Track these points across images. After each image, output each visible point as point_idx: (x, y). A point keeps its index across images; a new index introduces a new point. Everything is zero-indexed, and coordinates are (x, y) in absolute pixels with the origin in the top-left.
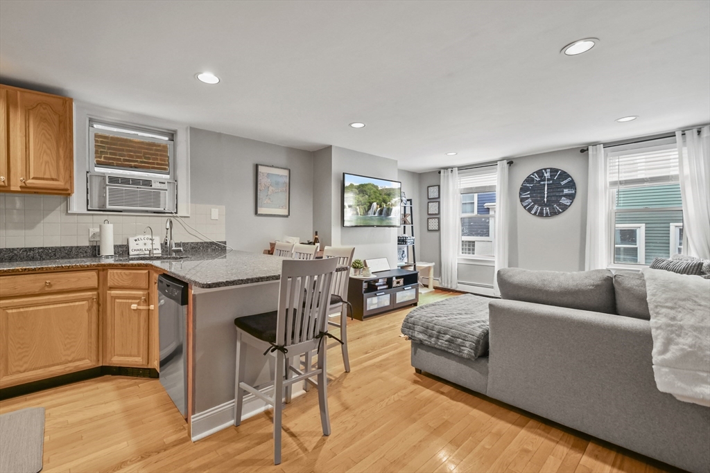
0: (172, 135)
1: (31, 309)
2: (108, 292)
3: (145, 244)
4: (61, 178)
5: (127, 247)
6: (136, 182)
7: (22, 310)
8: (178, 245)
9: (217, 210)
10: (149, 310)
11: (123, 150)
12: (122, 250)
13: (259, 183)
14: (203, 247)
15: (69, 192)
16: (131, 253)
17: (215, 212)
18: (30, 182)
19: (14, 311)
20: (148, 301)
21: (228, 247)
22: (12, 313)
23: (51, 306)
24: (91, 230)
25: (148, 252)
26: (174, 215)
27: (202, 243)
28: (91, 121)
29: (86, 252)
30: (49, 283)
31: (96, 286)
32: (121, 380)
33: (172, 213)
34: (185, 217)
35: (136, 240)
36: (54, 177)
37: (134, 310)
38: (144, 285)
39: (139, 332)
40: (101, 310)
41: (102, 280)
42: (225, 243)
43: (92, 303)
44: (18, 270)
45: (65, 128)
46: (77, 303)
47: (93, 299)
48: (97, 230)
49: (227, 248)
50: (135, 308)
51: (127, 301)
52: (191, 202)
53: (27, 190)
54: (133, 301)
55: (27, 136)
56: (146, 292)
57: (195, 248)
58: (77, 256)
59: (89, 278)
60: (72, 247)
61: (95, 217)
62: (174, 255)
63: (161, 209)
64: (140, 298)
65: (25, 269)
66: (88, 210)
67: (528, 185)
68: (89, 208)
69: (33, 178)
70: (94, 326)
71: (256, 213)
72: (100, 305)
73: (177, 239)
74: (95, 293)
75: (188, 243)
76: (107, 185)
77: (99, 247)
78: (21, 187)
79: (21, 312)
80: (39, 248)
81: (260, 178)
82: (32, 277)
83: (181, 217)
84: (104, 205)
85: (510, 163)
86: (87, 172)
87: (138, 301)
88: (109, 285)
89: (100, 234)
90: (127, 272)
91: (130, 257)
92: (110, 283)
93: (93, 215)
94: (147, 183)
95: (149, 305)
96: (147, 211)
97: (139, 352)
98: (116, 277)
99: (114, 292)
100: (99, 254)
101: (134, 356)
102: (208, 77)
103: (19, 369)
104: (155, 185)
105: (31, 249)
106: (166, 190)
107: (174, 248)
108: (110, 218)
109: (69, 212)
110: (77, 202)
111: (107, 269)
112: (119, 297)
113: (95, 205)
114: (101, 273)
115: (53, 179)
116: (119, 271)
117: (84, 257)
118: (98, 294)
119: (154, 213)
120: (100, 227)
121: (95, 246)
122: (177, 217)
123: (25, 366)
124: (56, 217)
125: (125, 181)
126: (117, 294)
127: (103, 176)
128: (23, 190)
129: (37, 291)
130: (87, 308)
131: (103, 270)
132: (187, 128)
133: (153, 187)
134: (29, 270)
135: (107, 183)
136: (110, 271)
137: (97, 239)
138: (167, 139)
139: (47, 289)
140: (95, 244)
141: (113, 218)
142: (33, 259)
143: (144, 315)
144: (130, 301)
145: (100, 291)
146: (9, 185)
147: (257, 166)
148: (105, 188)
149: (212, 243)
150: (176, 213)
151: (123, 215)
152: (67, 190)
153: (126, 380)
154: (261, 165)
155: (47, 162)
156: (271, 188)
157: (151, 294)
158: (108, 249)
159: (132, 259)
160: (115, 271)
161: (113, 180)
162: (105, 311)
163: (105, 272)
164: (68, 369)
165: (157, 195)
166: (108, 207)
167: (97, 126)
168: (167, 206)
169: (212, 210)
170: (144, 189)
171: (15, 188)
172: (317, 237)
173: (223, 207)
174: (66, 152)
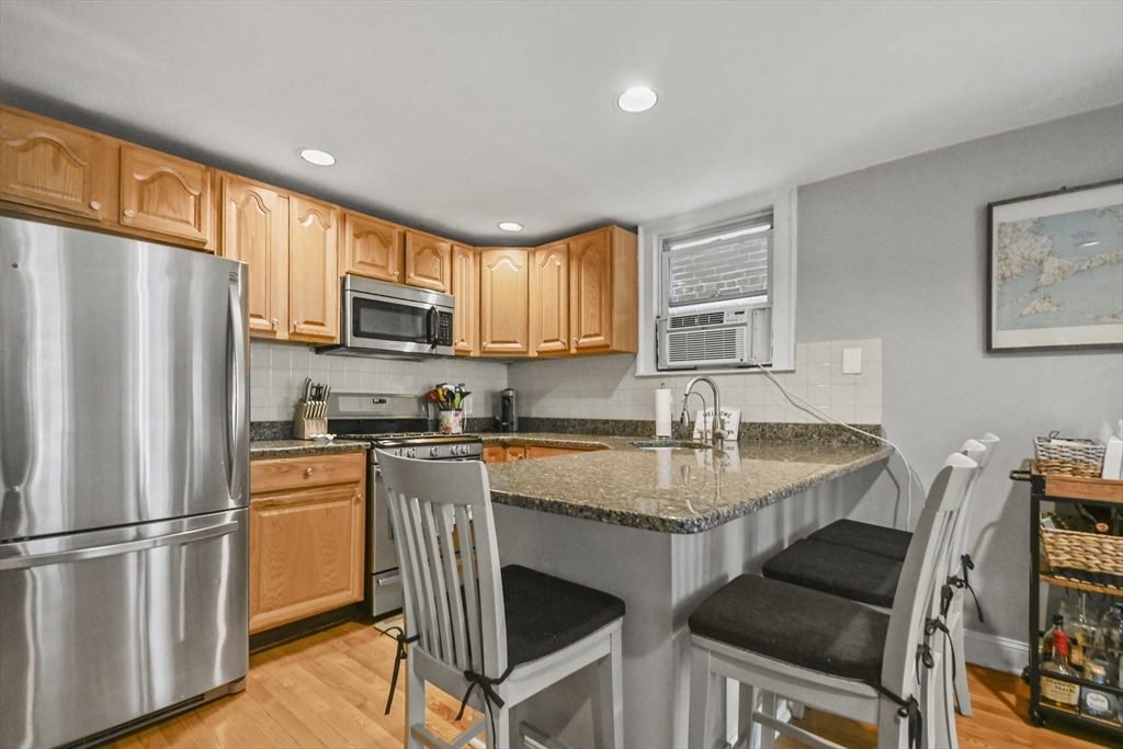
0: (768, 217)
4: (603, 334)
5: (693, 425)
6: (704, 319)
9: (857, 350)
14: (820, 436)
18: (582, 340)
26: (762, 369)
27: (818, 426)
28: (666, 243)
33: (757, 366)
34: (786, 372)
35: (705, 415)
42: (877, 429)
49: (882, 444)
52: (798, 341)
53: (585, 352)
55: (579, 289)
57: (802, 435)
60: (638, 421)
63: (737, 360)
66: (658, 370)
68: (660, 368)
69: (585, 337)
71: (989, 349)
75: (787, 425)
76: (668, 332)
78: (577, 349)
80: (613, 420)
83: (777, 372)
86: (658, 317)
94: (717, 317)
96: (730, 366)
104: (728, 319)
105: (606, 422)
106: (745, 324)
108: (677, 381)
109: (637, 375)
110: (644, 364)
113: (666, 363)
115: (597, 335)
119: (738, 367)
121: (649, 421)
124: (627, 382)
125: (690, 320)
128: (581, 351)
132: (790, 194)
133: (725, 323)
135: (668, 329)
138: (766, 227)
140: (652, 419)
146: (570, 348)
147: (989, 211)
149: (839, 427)
150: (770, 366)
151: (694, 375)
155: (593, 315)
156: (1051, 265)
161: (676, 322)
165: (731, 336)
166: (670, 364)
167: (676, 247)
168: (745, 355)
169: (846, 351)
170: (713, 328)
171: (573, 351)
173: (876, 344)
174: (606, 298)
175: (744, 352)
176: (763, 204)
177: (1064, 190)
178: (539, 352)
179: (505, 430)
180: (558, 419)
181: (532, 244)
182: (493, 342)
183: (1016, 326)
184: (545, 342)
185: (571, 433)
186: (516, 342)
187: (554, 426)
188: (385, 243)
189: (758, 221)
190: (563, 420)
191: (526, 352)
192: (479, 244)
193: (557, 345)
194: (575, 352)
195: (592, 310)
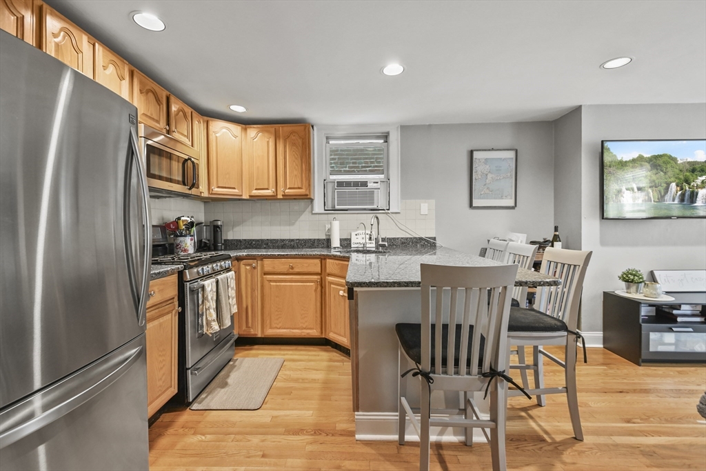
0: (386, 137)
1: (283, 284)
2: (327, 277)
3: (362, 238)
4: (304, 187)
5: (350, 240)
6: (356, 184)
7: (278, 284)
8: (383, 240)
9: (427, 204)
11: (360, 159)
12: (346, 243)
13: (474, 170)
14: (412, 243)
15: (312, 197)
16: (352, 246)
17: (425, 207)
18: (287, 191)
19: (274, 284)
21: (438, 243)
23: (293, 284)
24: (327, 226)
26: (387, 211)
27: (411, 238)
28: (328, 139)
29: (323, 244)
30: (292, 266)
31: (320, 271)
32: (335, 354)
33: (384, 210)
34: (396, 213)
35: (356, 235)
36: (300, 186)
37: (341, 295)
39: (345, 316)
40: (323, 291)
41: (323, 267)
42: (435, 239)
43: (318, 284)
45: (306, 148)
46: (308, 284)
47: (318, 282)
48: (329, 226)
49: (437, 245)
52: (401, 198)
53: (287, 198)
54: (341, 288)
55: (285, 158)
57: (405, 243)
58: (317, 247)
59: (316, 265)
61: (329, 215)
62: (381, 249)
63: (375, 207)
68: (326, 209)
69: (289, 188)
70: (319, 304)
71: (471, 205)
72: (322, 285)
73: (383, 235)
74: (319, 277)
75: (398, 238)
76: (336, 189)
77: (330, 239)
78: (283, 195)
80: (297, 240)
81: (475, 165)
83: (392, 213)
84: (334, 205)
86: (325, 180)
87: (344, 288)
89: (329, 230)
90: (339, 262)
91: (352, 249)
92: (328, 271)
93: (327, 214)
94: (364, 184)
96: (364, 209)
97: (345, 333)
98: (331, 266)
99: (330, 278)
100: (330, 246)
101: (342, 336)
102: (393, 69)
103: (276, 325)
104: (370, 185)
105: (293, 240)
106: (379, 189)
107: (381, 243)
108: (337, 216)
109: (313, 212)
110: (318, 206)
112: (333, 284)
113: (329, 206)
114: (324, 261)
115: (299, 188)
116: (333, 261)
117: (322, 248)
118: (321, 278)
119: (372, 210)
120: (331, 223)
121: (328, 239)
122: (388, 214)
123: (280, 325)
124: (306, 216)
125: (348, 184)
126: (332, 280)
127: (334, 182)
128: (284, 197)
129: (285, 270)
130: (314, 288)
131: (325, 259)
132: (397, 127)
133: (368, 187)
134: (281, 255)
135: (336, 187)
136: (328, 260)
137: (330, 233)
138: (382, 141)
139: (290, 270)
141: (339, 216)
142: (293, 247)
144: (339, 287)
145: (323, 276)
146: (277, 195)
147: (472, 152)
149: (421, 239)
150: (389, 210)
151: (347, 213)
152: (310, 195)
153: (338, 355)
154: (477, 150)
155: (296, 176)
156: (490, 176)
158: (336, 243)
160: (330, 260)
161: (340, 184)
162: (325, 293)
164: (303, 334)
165: (372, 194)
166: (337, 207)
167: (331, 142)
168: (379, 205)
169: (422, 205)
170: (362, 189)
171: (280, 196)
172: (557, 233)
173: (433, 202)
174: (306, 166)
175: (380, 202)
176: (385, 130)
177: (493, 149)
178: (250, 196)
179: (216, 249)
180: (253, 240)
181: (244, 123)
182: (218, 187)
183: (479, 198)
185: (265, 248)
186: (234, 188)
187: (250, 245)
188: (158, 101)
189: (378, 137)
190: (258, 240)
191: (242, 195)
192: (209, 115)
193: (268, 192)
194: (282, 197)
195: (295, 173)
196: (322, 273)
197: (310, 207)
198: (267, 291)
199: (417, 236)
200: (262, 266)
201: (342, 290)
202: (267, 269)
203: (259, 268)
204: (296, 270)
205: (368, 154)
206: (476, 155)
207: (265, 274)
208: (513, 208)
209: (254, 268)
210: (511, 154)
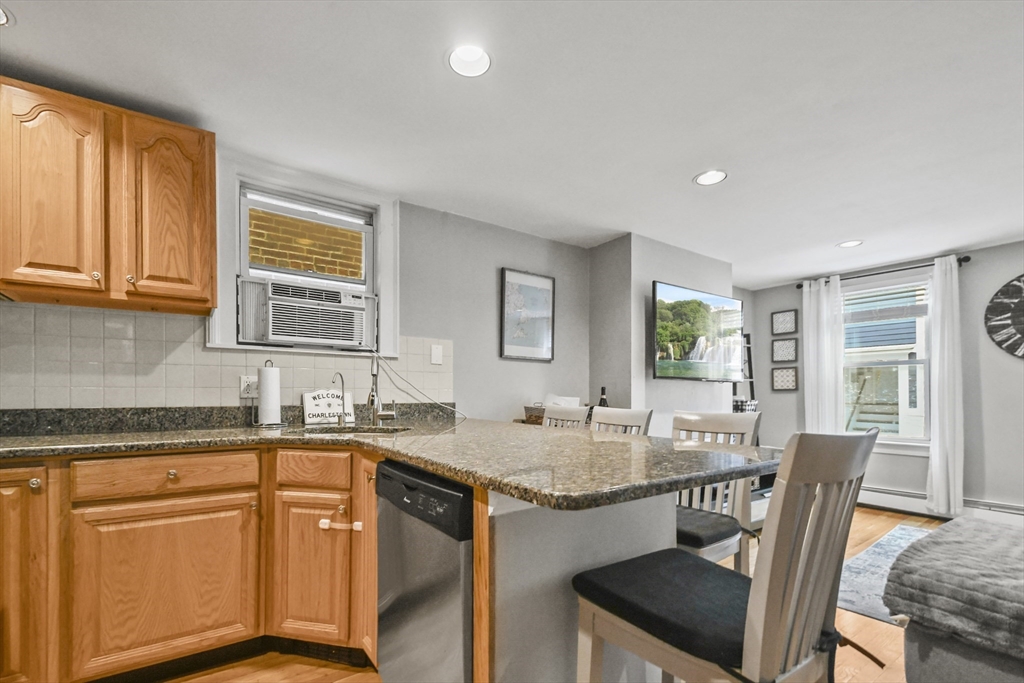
0: (370, 216)
1: (142, 525)
2: (278, 493)
3: (329, 405)
4: (196, 279)
5: (301, 409)
6: (317, 294)
7: (125, 527)
8: (387, 407)
9: (440, 347)
10: (351, 530)
12: (294, 415)
13: (506, 301)
14: (419, 413)
15: (209, 305)
16: (308, 420)
17: (439, 350)
18: (142, 283)
19: (112, 528)
20: (350, 514)
21: (459, 413)
22: (108, 533)
23: (178, 520)
24: (244, 378)
25: (336, 419)
26: (374, 354)
27: (416, 405)
29: (235, 418)
30: (175, 475)
31: (257, 481)
33: (371, 351)
34: (391, 358)
35: (314, 398)
36: (184, 276)
37: (324, 530)
38: (342, 480)
39: (332, 575)
40: (263, 527)
41: (267, 470)
42: (454, 405)
43: (249, 513)
44: (119, 447)
45: (203, 186)
46: (222, 515)
47: (251, 506)
48: (254, 379)
49: (458, 415)
50: (327, 527)
51: (312, 512)
52: (401, 333)
54: (323, 512)
55: (139, 198)
56: (346, 496)
58: (220, 425)
59: (245, 466)
60: (212, 408)
61: (249, 355)
62: (381, 425)
63: (354, 343)
64: (335, 507)
65: (132, 447)
66: (239, 343)
67: (1006, 301)
68: (240, 340)
69: (149, 278)
70: (252, 559)
71: (502, 355)
72: (263, 518)
73: (385, 396)
74: (254, 494)
76: (270, 299)
77: (257, 408)
78: (129, 293)
79: (124, 531)
80: (159, 409)
81: (507, 292)
82: (144, 462)
83: (386, 358)
84: (265, 335)
85: (963, 260)
86: (238, 276)
87: (331, 512)
88: (278, 479)
89: (259, 386)
90: (313, 454)
91: (307, 427)
92: (280, 477)
93: (246, 351)
94: (334, 296)
95: (351, 522)
96: (331, 347)
97: (332, 615)
98: (292, 465)
99: (287, 494)
100: (256, 422)
101: (324, 622)
104: (346, 301)
105: (146, 411)
106: (363, 309)
107: (381, 412)
108: (273, 357)
109: (208, 345)
110: (220, 332)
111: (275, 449)
112: (298, 505)
113: (250, 337)
114: (265, 456)
115: (181, 280)
116: (298, 453)
117: (232, 426)
118: (260, 496)
119: (343, 350)
120: (259, 372)
121: (250, 408)
122: (379, 358)
124: (187, 353)
125: (299, 292)
126: (292, 497)
127: (263, 285)
129: (153, 489)
130: (239, 523)
131: (269, 450)
132: (396, 203)
133: (342, 304)
134: (139, 448)
135: (270, 295)
136: (281, 453)
137: (254, 394)
138: (361, 222)
139: (170, 486)
140: (249, 404)
141: (280, 358)
142: (148, 428)
143: (342, 540)
144: (317, 512)
145: (263, 491)
146: (108, 289)
147: (502, 272)
148: (266, 304)
149: (433, 406)
150: (376, 351)
151: (294, 354)
152: (205, 301)
154: (511, 270)
155: (171, 248)
157: (355, 501)
158: (271, 413)
159: (312, 431)
160: (291, 453)
161: (280, 289)
162: (270, 531)
163: (271, 453)
165: (348, 317)
166: (272, 338)
167: (252, 197)
168: (364, 339)
169: (434, 347)
170: (329, 306)
171: (119, 296)
172: (604, 397)
173: (450, 343)
174: (203, 230)
175: (363, 336)
176: (370, 200)
183: (512, 343)
184: (30, 265)
189: (354, 212)
193: (81, 280)
194: (124, 297)
195: (170, 241)
196: (266, 484)
197: (199, 333)
198: (85, 551)
199: (426, 401)
200: (69, 484)
201: (326, 517)
202: (83, 490)
203: (54, 491)
204: (187, 484)
205: (301, 250)
206: (509, 276)
207: (76, 505)
208: (548, 361)
209: (37, 491)
210: (547, 284)
